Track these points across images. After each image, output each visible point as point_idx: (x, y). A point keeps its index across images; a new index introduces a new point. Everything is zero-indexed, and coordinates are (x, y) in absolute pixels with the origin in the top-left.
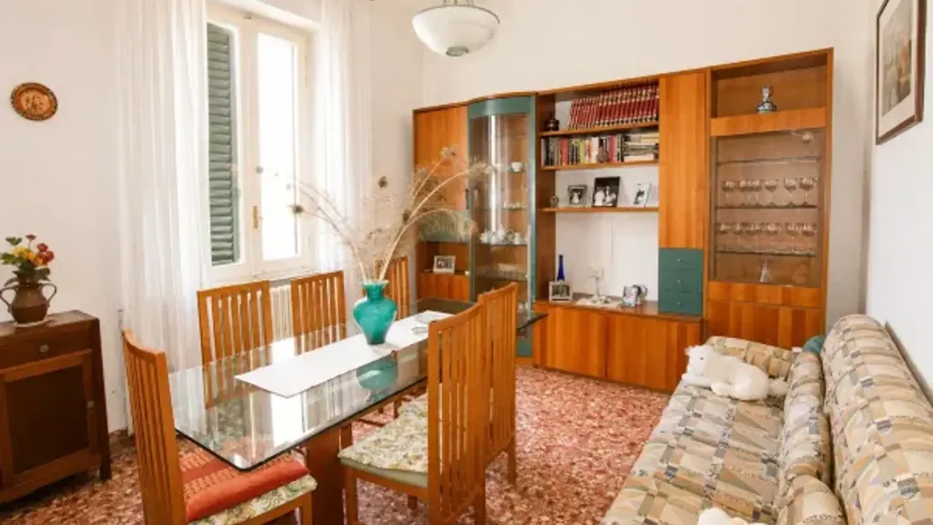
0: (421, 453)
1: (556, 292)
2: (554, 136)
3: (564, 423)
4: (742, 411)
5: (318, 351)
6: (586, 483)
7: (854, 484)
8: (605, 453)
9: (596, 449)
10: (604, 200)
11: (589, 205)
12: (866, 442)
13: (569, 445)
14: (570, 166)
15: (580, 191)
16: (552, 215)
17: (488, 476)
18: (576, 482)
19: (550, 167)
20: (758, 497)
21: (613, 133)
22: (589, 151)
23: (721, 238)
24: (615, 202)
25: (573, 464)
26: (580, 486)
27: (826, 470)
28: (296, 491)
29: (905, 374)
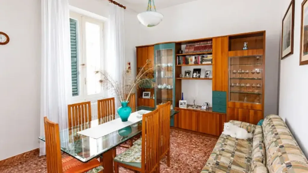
0: (139, 157)
1: (181, 104)
2: (181, 55)
3: (184, 146)
4: (239, 143)
5: (106, 123)
6: (191, 165)
7: (272, 164)
8: (197, 156)
9: (194, 154)
10: (196, 76)
11: (191, 77)
12: (276, 151)
13: (186, 153)
14: (186, 65)
15: (189, 73)
16: (180, 80)
17: (160, 163)
18: (188, 165)
19: (180, 65)
20: (244, 169)
21: (199, 54)
22: (191, 60)
23: (232, 88)
24: (199, 76)
25: (187, 159)
26: (189, 166)
27: (264, 160)
28: (98, 170)
29: (289, 132)
